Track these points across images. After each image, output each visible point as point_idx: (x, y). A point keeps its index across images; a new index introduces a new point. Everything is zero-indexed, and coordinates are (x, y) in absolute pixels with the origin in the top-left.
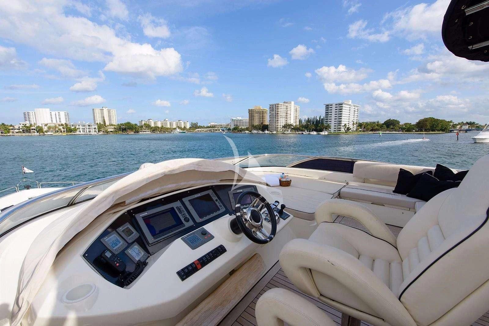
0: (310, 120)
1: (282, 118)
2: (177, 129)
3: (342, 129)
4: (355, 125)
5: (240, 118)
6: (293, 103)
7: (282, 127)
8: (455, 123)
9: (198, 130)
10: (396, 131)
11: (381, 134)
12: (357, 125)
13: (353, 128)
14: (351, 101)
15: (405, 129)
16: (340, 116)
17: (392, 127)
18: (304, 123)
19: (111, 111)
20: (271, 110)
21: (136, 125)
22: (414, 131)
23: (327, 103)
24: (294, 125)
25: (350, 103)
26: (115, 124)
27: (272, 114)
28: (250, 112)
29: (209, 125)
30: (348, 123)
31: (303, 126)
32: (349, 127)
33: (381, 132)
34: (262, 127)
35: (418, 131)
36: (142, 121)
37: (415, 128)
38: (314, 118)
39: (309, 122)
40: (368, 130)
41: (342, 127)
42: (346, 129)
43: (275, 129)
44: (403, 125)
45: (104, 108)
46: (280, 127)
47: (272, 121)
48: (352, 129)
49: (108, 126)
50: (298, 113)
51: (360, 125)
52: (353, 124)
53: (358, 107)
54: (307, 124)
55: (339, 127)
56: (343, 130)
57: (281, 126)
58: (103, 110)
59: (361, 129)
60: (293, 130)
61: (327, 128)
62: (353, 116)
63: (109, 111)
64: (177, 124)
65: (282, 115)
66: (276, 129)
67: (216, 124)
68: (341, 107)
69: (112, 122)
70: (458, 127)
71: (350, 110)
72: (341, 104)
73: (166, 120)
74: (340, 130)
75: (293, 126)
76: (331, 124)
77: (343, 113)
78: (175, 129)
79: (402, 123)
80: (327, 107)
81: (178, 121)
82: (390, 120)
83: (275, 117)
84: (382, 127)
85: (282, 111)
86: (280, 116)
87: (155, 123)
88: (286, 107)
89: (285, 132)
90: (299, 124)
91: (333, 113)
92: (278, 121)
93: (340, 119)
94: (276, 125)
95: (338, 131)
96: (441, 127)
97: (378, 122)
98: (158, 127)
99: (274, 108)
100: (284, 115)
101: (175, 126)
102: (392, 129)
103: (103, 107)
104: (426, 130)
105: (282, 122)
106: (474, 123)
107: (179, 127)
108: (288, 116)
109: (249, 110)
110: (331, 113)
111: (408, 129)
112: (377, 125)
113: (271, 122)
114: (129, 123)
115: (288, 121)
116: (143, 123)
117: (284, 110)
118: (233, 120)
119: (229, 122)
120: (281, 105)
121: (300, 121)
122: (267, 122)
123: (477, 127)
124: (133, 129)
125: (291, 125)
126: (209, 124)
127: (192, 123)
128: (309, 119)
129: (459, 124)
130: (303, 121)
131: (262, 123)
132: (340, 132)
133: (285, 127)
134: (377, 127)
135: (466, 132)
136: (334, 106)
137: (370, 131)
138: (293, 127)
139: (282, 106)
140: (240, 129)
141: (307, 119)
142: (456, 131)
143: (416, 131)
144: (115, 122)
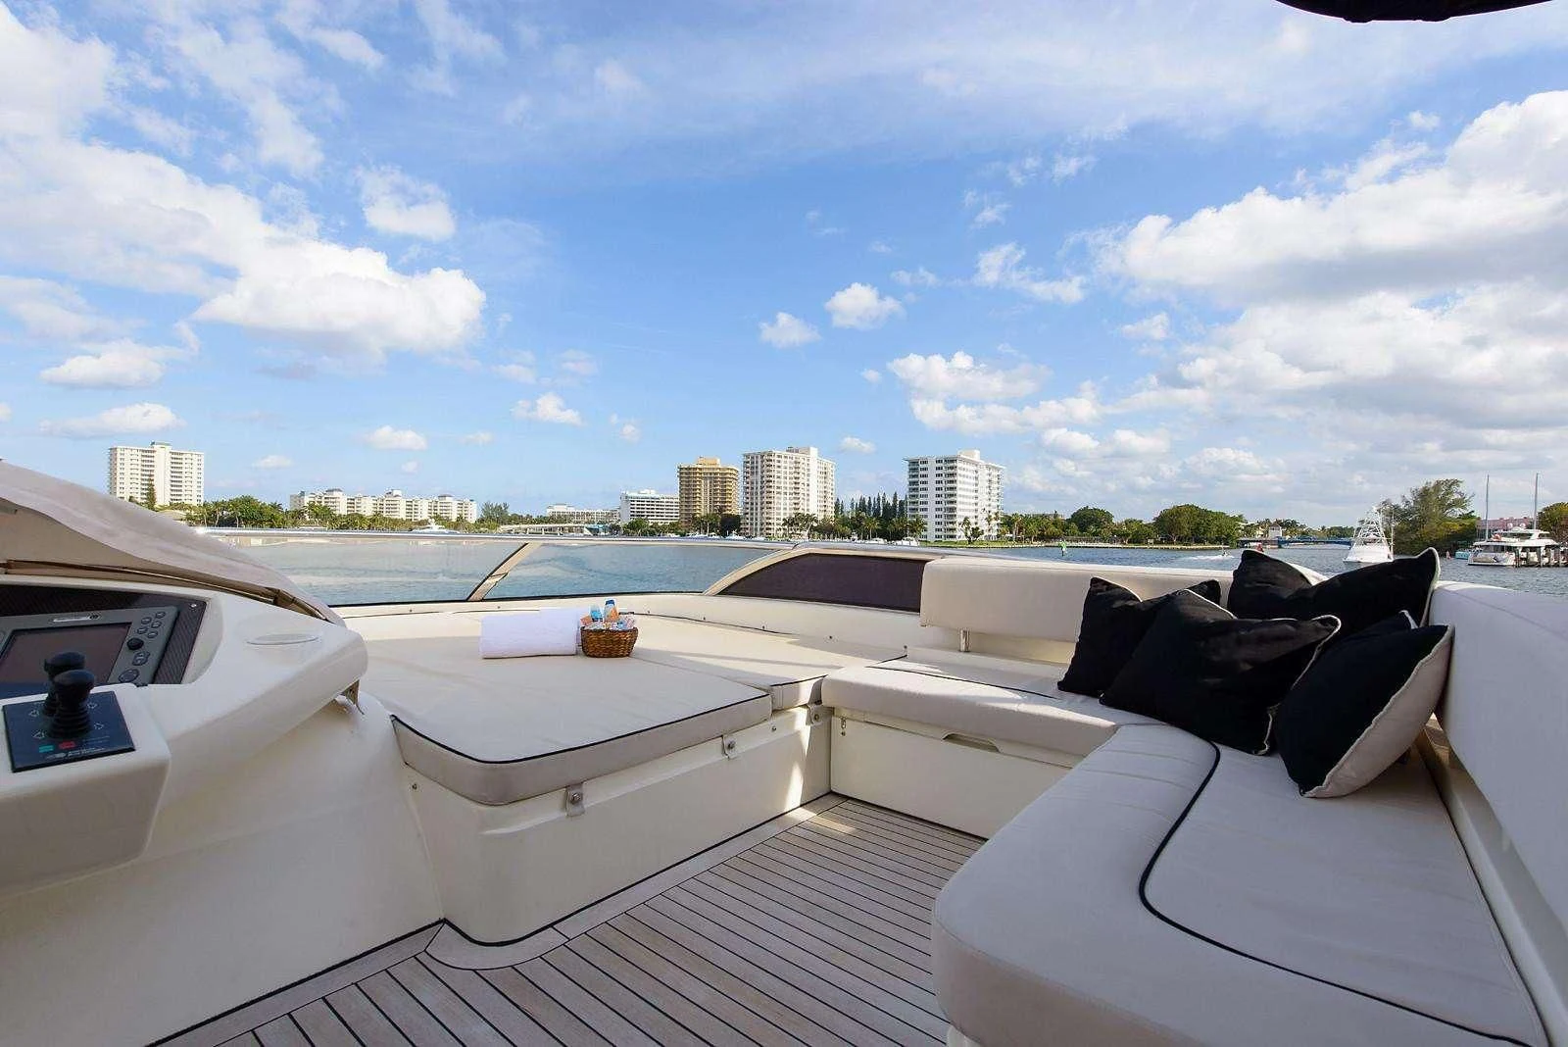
0: (866, 503)
1: (782, 496)
2: (433, 525)
3: (958, 533)
4: (994, 522)
5: (653, 494)
6: (814, 451)
7: (782, 522)
8: (1249, 523)
9: (508, 527)
10: (1103, 540)
11: (1064, 549)
12: (999, 521)
13: (990, 529)
14: (977, 452)
15: (1128, 535)
16: (952, 495)
17: (1092, 529)
18: (849, 511)
19: (183, 457)
20: (749, 470)
21: (275, 507)
22: (1152, 541)
23: (914, 456)
24: (821, 517)
25: (976, 457)
26: (195, 503)
27: (752, 483)
28: (684, 475)
29: (548, 513)
30: (974, 514)
31: (844, 522)
32: (978, 528)
33: (1064, 544)
34: (723, 522)
35: (1161, 543)
36: (303, 493)
37: (1153, 534)
38: (879, 499)
39: (864, 510)
40: (1030, 538)
41: (957, 526)
42: (969, 534)
43: (761, 529)
44: (1121, 525)
45: (156, 447)
46: (778, 524)
47: (752, 504)
48: (986, 534)
49: (163, 508)
50: (831, 482)
51: (1008, 522)
52: (989, 519)
53: (998, 469)
54: (858, 516)
55: (951, 526)
56: (960, 535)
57: (778, 522)
58: (154, 451)
59: (1011, 533)
60: (816, 533)
61: (916, 527)
62: (987, 496)
63: (176, 459)
64: (433, 508)
65: (782, 485)
66: (765, 530)
67: (571, 510)
68: (952, 468)
69: (183, 498)
70: (1260, 532)
71: (976, 478)
72: (952, 461)
73: (395, 493)
74: (952, 537)
75: (816, 521)
76: (926, 516)
77: (959, 485)
78: (423, 523)
79: (1118, 519)
80: (914, 466)
81: (436, 499)
82: (1086, 509)
83: (762, 493)
84: (1068, 528)
85: (782, 474)
86: (776, 490)
87: (351, 502)
88: (796, 462)
89: (791, 537)
90: (834, 514)
91: (932, 486)
92: (772, 505)
93: (952, 502)
94: (765, 516)
95: (947, 540)
96: (1218, 531)
97: (1056, 516)
98: (361, 517)
99: (757, 466)
100: (788, 486)
101: (424, 514)
102: (1094, 534)
103: (153, 443)
104: (1180, 540)
105: (782, 508)
106: (1294, 522)
107: (438, 519)
108: (801, 491)
109: (681, 469)
110: (924, 486)
111: (1134, 535)
112: (1055, 524)
113: (749, 506)
114: (248, 500)
115: (802, 507)
116: (307, 500)
117: (788, 470)
118: (627, 497)
119: (614, 504)
120: (779, 456)
121: (838, 507)
122: (736, 508)
123: (1303, 533)
124: (261, 522)
125: (809, 518)
126: (549, 510)
127: (487, 506)
128: (863, 501)
129: (1260, 524)
130: (847, 508)
131: (721, 510)
132: (954, 540)
133: (790, 522)
134: (1053, 529)
135: (1280, 547)
136: (932, 465)
137: (1036, 539)
138: (815, 525)
139: (783, 459)
140: (651, 527)
141: (857, 501)
142: (1255, 544)
143: (1156, 543)
144: (195, 495)
